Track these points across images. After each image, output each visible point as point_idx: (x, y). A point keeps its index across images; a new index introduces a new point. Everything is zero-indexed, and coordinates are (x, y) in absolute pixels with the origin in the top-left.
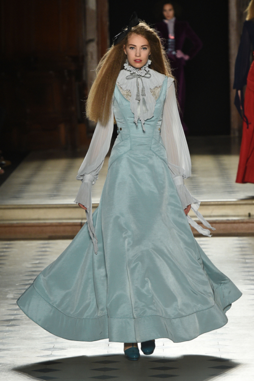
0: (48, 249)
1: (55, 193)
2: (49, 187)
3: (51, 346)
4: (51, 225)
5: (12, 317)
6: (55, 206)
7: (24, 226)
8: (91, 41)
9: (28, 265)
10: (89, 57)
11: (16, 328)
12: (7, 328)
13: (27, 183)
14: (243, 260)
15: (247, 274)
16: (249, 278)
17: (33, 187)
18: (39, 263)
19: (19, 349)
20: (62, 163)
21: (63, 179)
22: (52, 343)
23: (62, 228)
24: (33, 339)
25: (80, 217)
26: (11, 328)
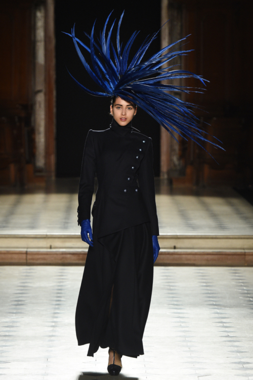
1: (4, 225)
6: (3, 236)
8: (40, 91)
10: (37, 105)
14: (168, 287)
15: (171, 299)
16: (173, 303)
23: (10, 256)
25: (26, 246)
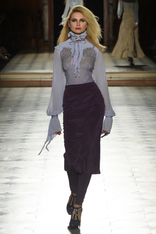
0: (26, 91)
2: (27, 65)
3: (26, 132)
4: (28, 81)
5: (10, 120)
7: (16, 81)
9: (17, 98)
11: (12, 124)
12: (8, 124)
13: (18, 63)
17: (20, 65)
18: (22, 97)
19: (13, 133)
20: (33, 55)
21: (33, 62)
22: (27, 131)
24: (19, 129)
25: (40, 78)
26: (10, 124)
